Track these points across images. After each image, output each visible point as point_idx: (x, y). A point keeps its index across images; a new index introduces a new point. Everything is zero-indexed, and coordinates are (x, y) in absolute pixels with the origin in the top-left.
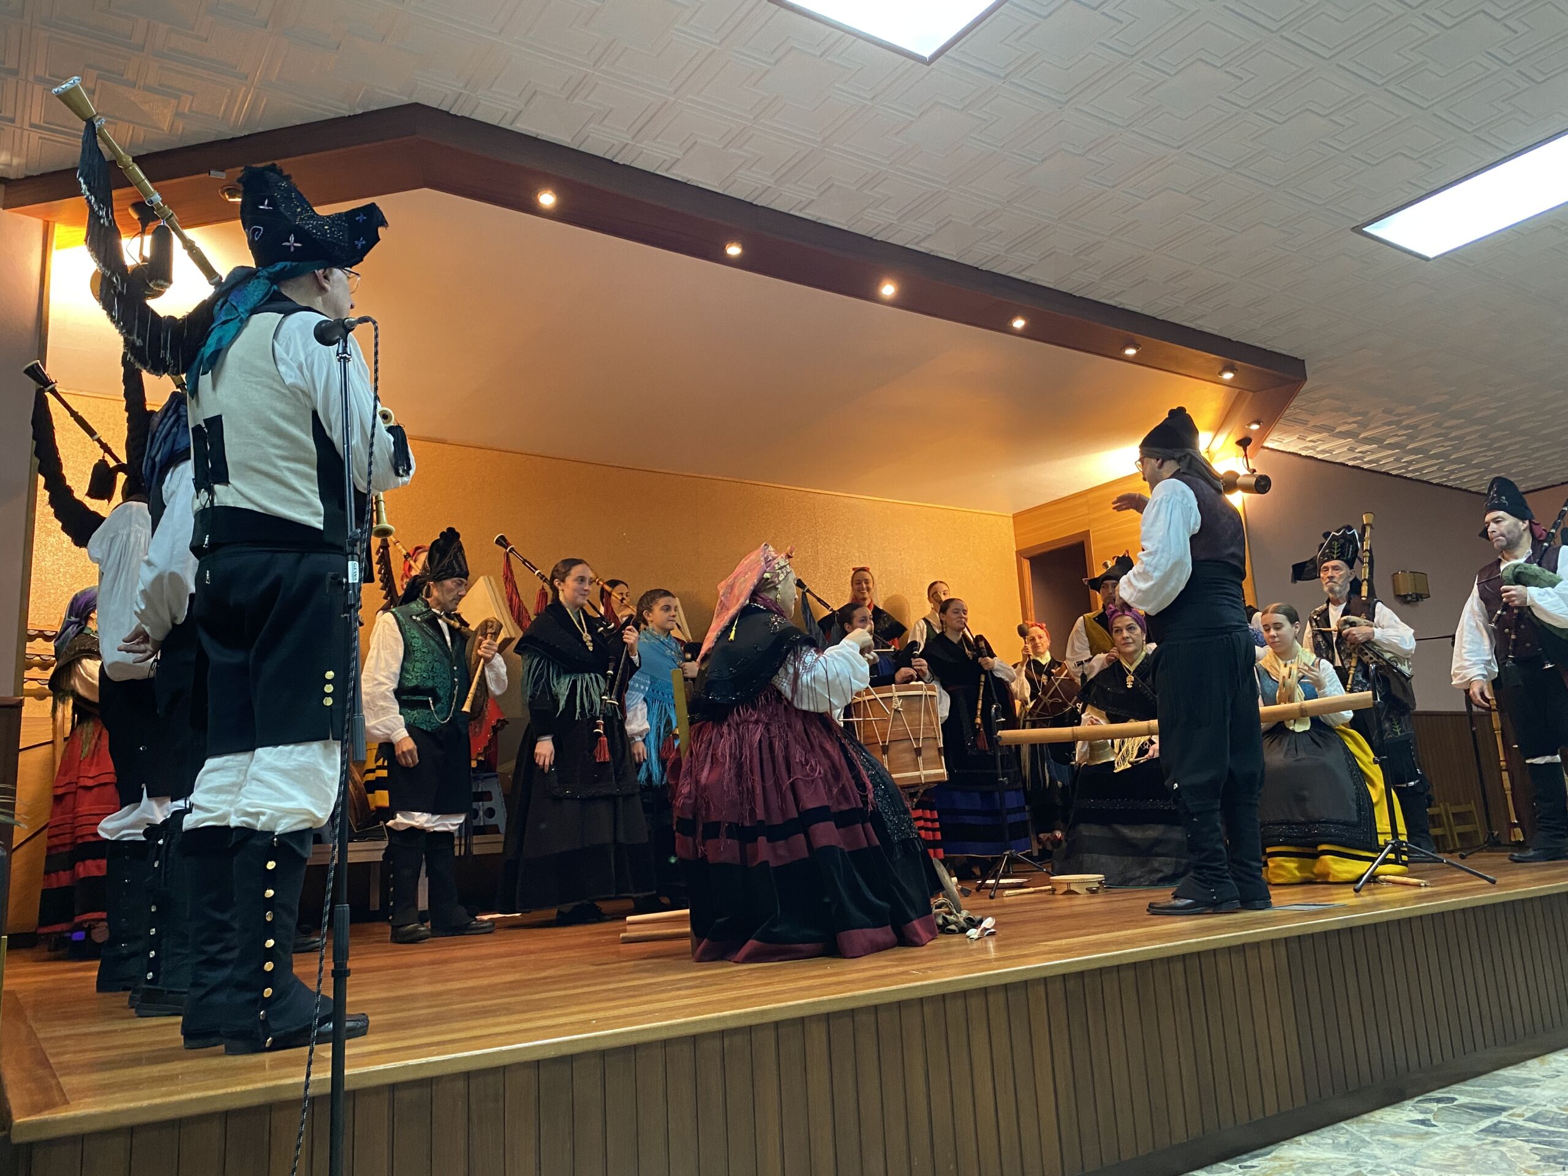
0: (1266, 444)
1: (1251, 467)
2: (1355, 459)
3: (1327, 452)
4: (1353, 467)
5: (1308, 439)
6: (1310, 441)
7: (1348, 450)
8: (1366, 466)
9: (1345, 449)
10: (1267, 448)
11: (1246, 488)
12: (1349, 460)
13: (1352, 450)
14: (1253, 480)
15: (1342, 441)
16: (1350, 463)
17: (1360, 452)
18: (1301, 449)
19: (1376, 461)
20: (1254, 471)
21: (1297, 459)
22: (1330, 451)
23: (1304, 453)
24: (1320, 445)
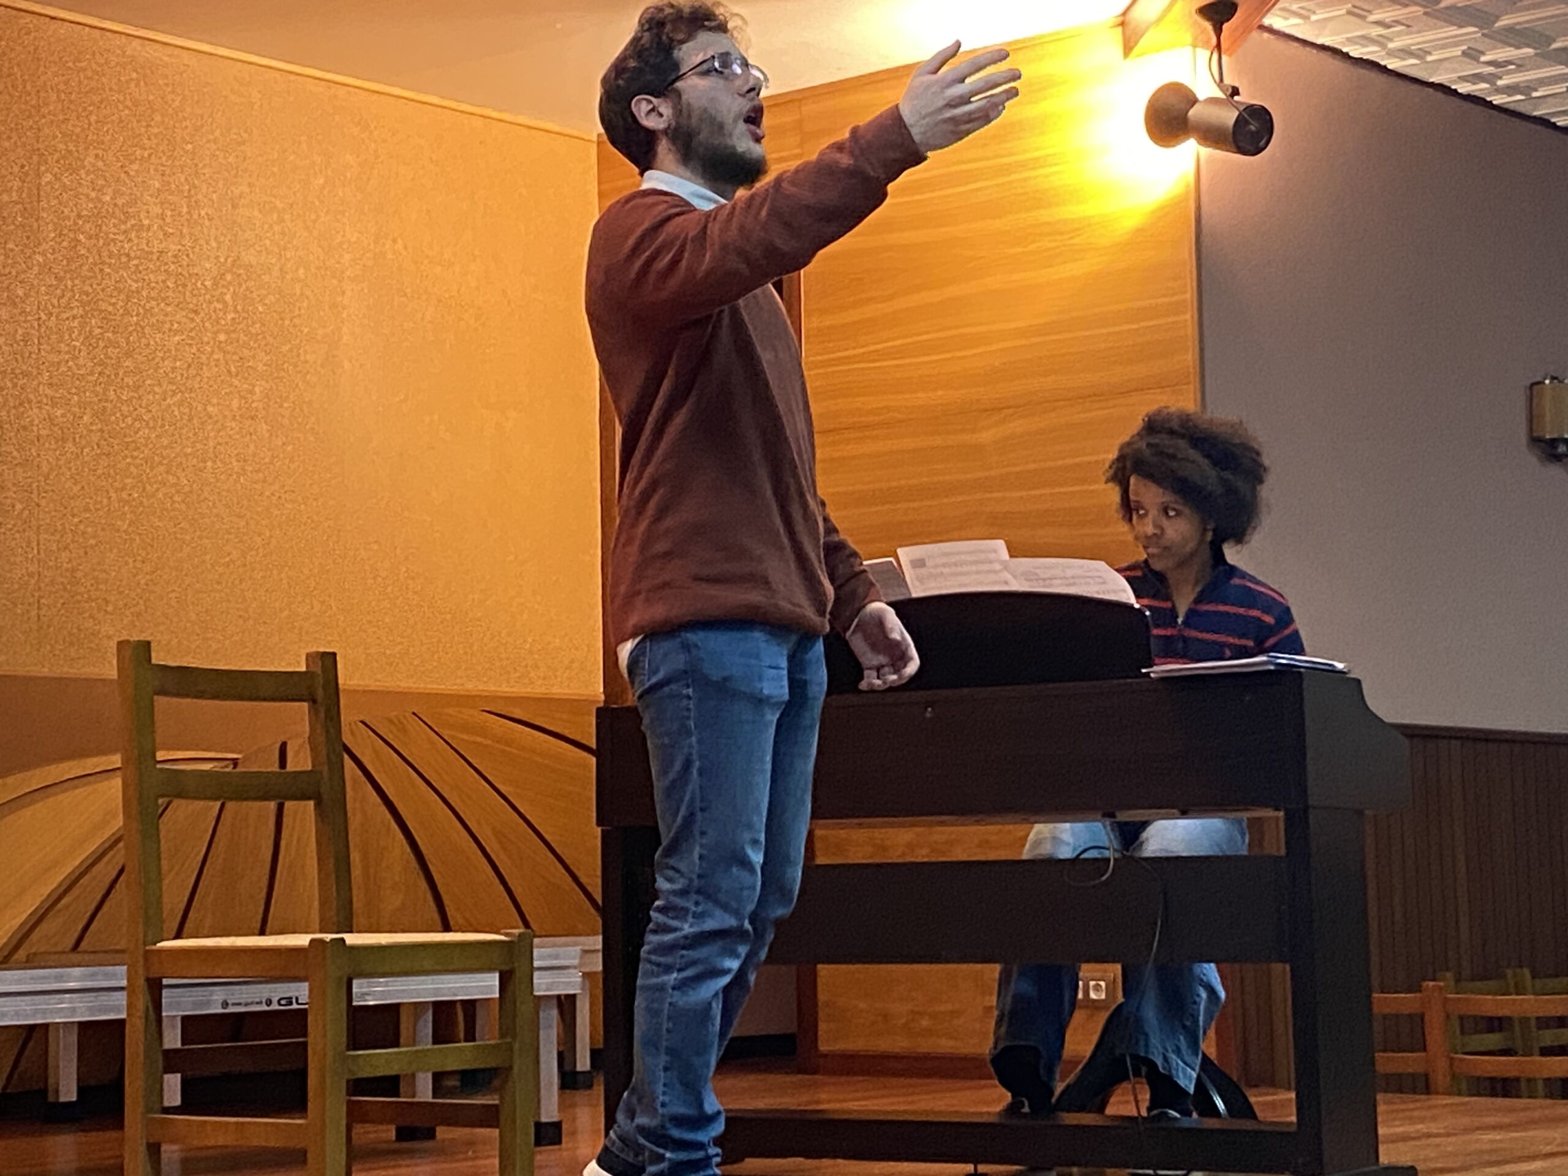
0: (1267, 21)
1: (1228, 81)
2: (1478, 78)
3: (1410, 54)
4: (1469, 98)
5: (1372, 18)
6: (1378, 23)
7: (1464, 53)
8: (1498, 100)
9: (1457, 52)
10: (1270, 30)
11: (1211, 136)
12: (1463, 79)
13: (1471, 54)
14: (1230, 117)
15: (1453, 31)
16: (1463, 88)
17: (1489, 63)
18: (1350, 41)
19: (1526, 89)
20: (1235, 92)
21: (1336, 64)
22: (1421, 54)
23: (1355, 52)
24: (1399, 34)
